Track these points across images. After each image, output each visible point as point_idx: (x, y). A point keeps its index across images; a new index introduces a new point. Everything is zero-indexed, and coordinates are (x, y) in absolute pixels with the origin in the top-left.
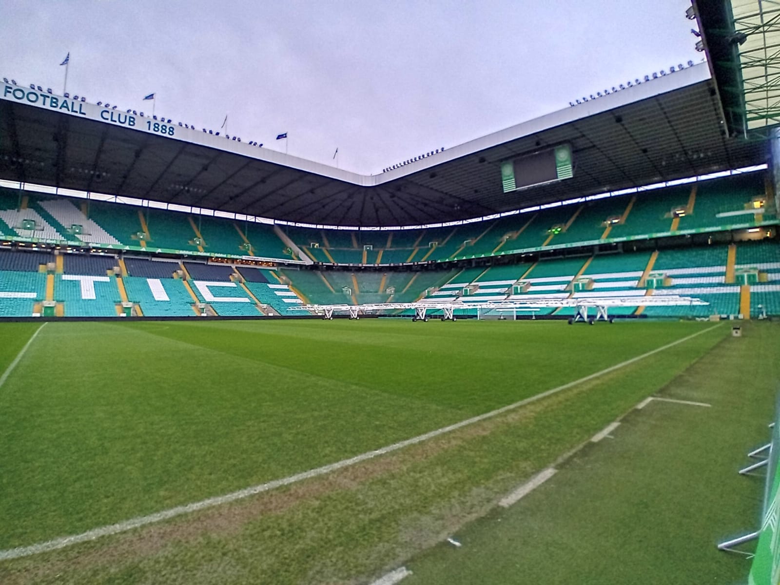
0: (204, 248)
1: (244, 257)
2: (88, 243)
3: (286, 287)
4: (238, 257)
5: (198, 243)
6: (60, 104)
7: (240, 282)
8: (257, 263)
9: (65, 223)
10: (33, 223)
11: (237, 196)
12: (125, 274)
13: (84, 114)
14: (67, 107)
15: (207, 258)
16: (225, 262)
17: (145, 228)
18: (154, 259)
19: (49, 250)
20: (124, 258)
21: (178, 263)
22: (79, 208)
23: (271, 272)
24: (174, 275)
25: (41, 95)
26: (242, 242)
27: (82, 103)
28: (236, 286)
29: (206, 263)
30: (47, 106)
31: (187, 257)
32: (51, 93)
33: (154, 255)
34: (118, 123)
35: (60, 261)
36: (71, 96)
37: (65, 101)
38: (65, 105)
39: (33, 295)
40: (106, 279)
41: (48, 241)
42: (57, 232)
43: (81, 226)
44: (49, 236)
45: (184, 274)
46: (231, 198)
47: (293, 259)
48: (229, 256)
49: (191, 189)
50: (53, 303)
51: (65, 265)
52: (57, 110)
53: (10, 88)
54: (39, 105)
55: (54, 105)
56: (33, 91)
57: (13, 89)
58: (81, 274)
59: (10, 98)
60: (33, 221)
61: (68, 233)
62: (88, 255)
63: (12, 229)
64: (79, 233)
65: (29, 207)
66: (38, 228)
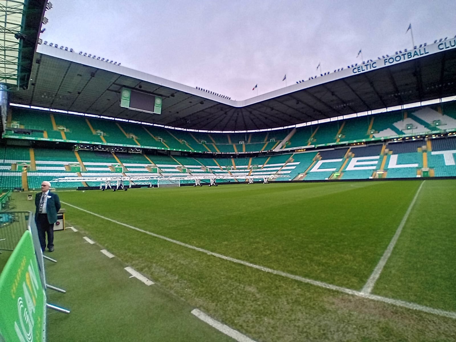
2: (445, 130)
6: (412, 55)
13: (428, 53)
14: (417, 54)
25: (402, 55)
27: (425, 47)
30: (407, 59)
32: (406, 51)
34: (451, 48)
35: (429, 144)
36: (418, 47)
37: (415, 52)
38: (416, 53)
39: (416, 165)
41: (421, 134)
44: (421, 131)
52: (412, 58)
53: (387, 60)
54: (402, 60)
55: (410, 57)
56: (397, 55)
57: (388, 59)
58: (443, 150)
59: (388, 64)
60: (411, 124)
61: (432, 127)
62: (446, 137)
63: (402, 131)
64: (439, 125)
65: (408, 117)
66: (414, 127)
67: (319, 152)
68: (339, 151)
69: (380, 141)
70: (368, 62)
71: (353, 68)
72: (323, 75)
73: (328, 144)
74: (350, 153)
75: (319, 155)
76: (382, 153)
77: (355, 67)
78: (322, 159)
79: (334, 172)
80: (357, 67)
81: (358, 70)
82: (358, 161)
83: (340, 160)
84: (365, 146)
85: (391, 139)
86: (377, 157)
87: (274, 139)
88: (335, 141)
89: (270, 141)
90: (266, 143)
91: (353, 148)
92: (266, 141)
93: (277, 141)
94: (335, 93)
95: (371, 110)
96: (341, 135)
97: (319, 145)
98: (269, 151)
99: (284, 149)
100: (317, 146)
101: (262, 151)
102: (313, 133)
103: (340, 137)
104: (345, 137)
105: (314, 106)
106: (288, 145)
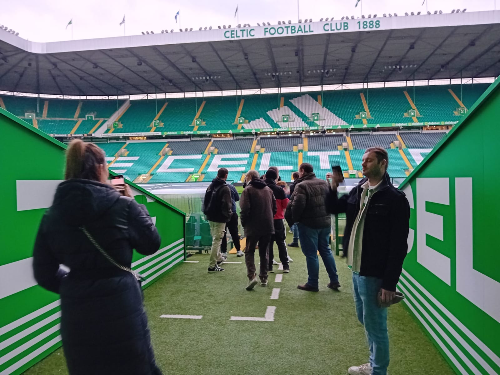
0: (417, 118)
2: (323, 127)
4: (452, 123)
5: (413, 114)
6: (297, 30)
9: (308, 114)
10: (288, 117)
11: (448, 63)
12: (351, 148)
13: (312, 31)
14: (301, 30)
15: (421, 128)
16: (440, 129)
17: (366, 108)
18: (374, 133)
19: (299, 135)
20: (351, 135)
21: (395, 135)
22: (316, 99)
24: (392, 145)
25: (285, 27)
26: (457, 107)
27: (311, 23)
29: (420, 132)
30: (290, 34)
31: (402, 129)
32: (290, 24)
33: (374, 130)
34: (336, 31)
35: (306, 141)
36: (303, 21)
37: (300, 27)
38: (300, 29)
39: (291, 168)
40: (337, 153)
41: (298, 129)
42: (303, 121)
43: (318, 114)
44: (298, 125)
45: (400, 143)
46: (443, 66)
48: (442, 123)
49: (403, 67)
51: (309, 145)
52: (296, 34)
53: (267, 28)
54: (284, 35)
55: (293, 31)
56: (280, 26)
57: (269, 29)
58: (320, 151)
59: (268, 36)
60: (288, 115)
61: (310, 121)
62: (324, 135)
63: (276, 123)
64: (317, 120)
65: (285, 105)
66: (291, 120)
67: (168, 142)
68: (197, 143)
69: (251, 134)
70: (245, 26)
71: (225, 30)
72: (184, 30)
73: (182, 133)
74: (212, 148)
75: (168, 147)
76: (252, 151)
77: (227, 29)
78: (173, 154)
79: (191, 173)
80: (230, 30)
81: (232, 34)
82: (223, 160)
83: (200, 157)
84: (232, 138)
85: (263, 133)
86: (247, 155)
87: (92, 115)
88: (192, 129)
89: (85, 118)
90: (79, 121)
91: (215, 140)
92: (79, 117)
93: (97, 119)
94: (197, 60)
95: (241, 89)
96: (201, 120)
97: (169, 133)
98: (86, 135)
99: (112, 134)
100: (166, 133)
101: (71, 135)
102: (158, 113)
103: (198, 123)
104: (206, 124)
105: (162, 72)
106: (117, 128)
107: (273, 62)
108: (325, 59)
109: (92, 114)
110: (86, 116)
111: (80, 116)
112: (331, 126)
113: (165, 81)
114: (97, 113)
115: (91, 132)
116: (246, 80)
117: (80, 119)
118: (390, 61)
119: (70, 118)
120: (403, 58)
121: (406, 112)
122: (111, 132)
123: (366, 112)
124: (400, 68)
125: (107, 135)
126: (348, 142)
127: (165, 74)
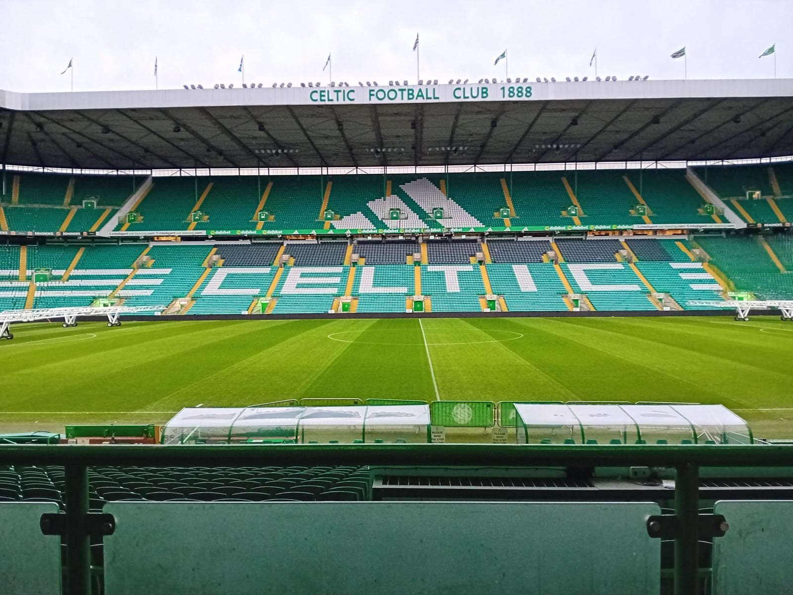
0: (580, 218)
1: (635, 227)
2: (449, 229)
3: (698, 265)
4: (627, 227)
5: (573, 212)
6: (415, 94)
7: (630, 262)
8: (655, 232)
9: (427, 208)
10: (398, 211)
11: (622, 143)
12: (488, 261)
13: (438, 98)
14: (422, 96)
15: (585, 233)
16: (610, 234)
17: (509, 202)
18: (520, 239)
19: (413, 239)
20: (488, 241)
21: (548, 241)
22: (439, 187)
23: (677, 243)
24: (544, 257)
25: (400, 90)
26: (634, 203)
27: (435, 87)
28: (623, 268)
29: (584, 238)
30: (406, 101)
31: (559, 234)
32: (407, 85)
33: (520, 234)
34: (471, 100)
35: (424, 250)
36: (425, 83)
37: (420, 90)
38: (420, 94)
39: (404, 290)
40: (469, 268)
42: (420, 218)
43: (442, 209)
45: (556, 254)
46: (615, 146)
47: (714, 222)
48: (614, 227)
49: (561, 146)
50: (421, 298)
51: (429, 254)
52: (414, 101)
53: (373, 90)
54: (398, 101)
55: (411, 97)
56: (392, 88)
57: (376, 91)
58: (445, 264)
59: (374, 101)
60: (398, 209)
61: (430, 219)
62: (450, 240)
63: (382, 221)
64: (440, 218)
65: (393, 194)
66: (402, 216)
68: (261, 248)
70: (341, 85)
71: (312, 90)
72: (249, 86)
74: (286, 257)
76: (347, 262)
77: (315, 88)
78: (224, 266)
79: (255, 297)
80: (318, 90)
81: (321, 96)
82: (302, 276)
83: (267, 270)
85: (362, 235)
86: (339, 270)
87: (93, 201)
88: (253, 226)
89: (82, 205)
90: (72, 210)
91: (289, 243)
92: (71, 204)
93: (102, 207)
94: (266, 127)
95: (327, 166)
96: (267, 213)
97: (217, 233)
98: (85, 234)
99: (126, 232)
100: (213, 233)
101: (62, 233)
102: (199, 199)
103: (263, 217)
104: (275, 219)
105: (210, 140)
106: (135, 222)
107: (379, 134)
108: (453, 132)
109: (93, 199)
110: (84, 202)
111: (75, 202)
112: (460, 228)
113: (213, 153)
114: (101, 198)
115: (93, 229)
116: (336, 154)
117: (73, 206)
118: (544, 137)
119: (58, 204)
120: (561, 135)
121: (565, 209)
122: (126, 229)
123: (509, 208)
124: (558, 148)
125: (119, 234)
126: (484, 252)
127: (214, 144)
